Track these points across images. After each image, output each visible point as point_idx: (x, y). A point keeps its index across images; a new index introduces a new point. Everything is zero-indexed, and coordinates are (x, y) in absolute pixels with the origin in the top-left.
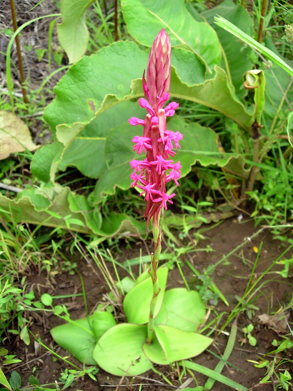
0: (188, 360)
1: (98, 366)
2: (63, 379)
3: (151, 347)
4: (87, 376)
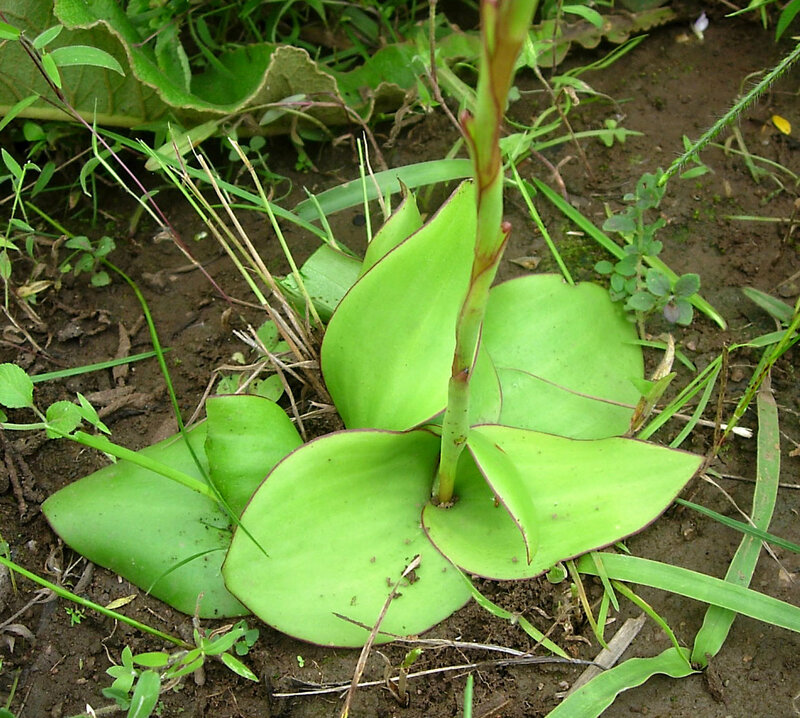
0: (614, 548)
1: (253, 620)
2: (119, 693)
3: (456, 517)
4: (213, 666)
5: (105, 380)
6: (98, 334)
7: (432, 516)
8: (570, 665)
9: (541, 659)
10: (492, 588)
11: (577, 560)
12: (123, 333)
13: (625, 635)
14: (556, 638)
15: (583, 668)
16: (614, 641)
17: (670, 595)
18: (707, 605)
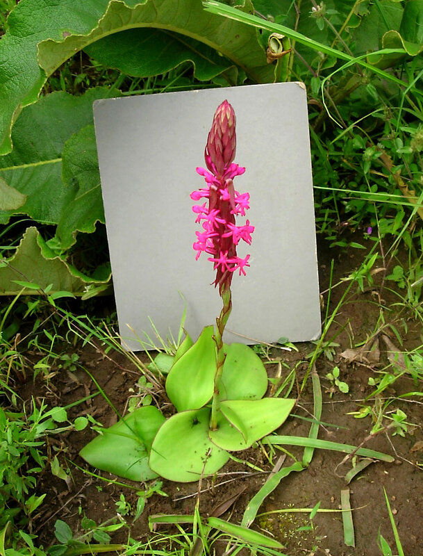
0: (272, 434)
1: (161, 478)
5: (84, 406)
6: (76, 389)
7: (211, 434)
8: (264, 474)
9: (255, 473)
10: (235, 454)
11: (261, 440)
12: (87, 388)
13: (281, 461)
14: (258, 466)
15: (269, 474)
16: (277, 464)
17: (293, 446)
18: (304, 447)
